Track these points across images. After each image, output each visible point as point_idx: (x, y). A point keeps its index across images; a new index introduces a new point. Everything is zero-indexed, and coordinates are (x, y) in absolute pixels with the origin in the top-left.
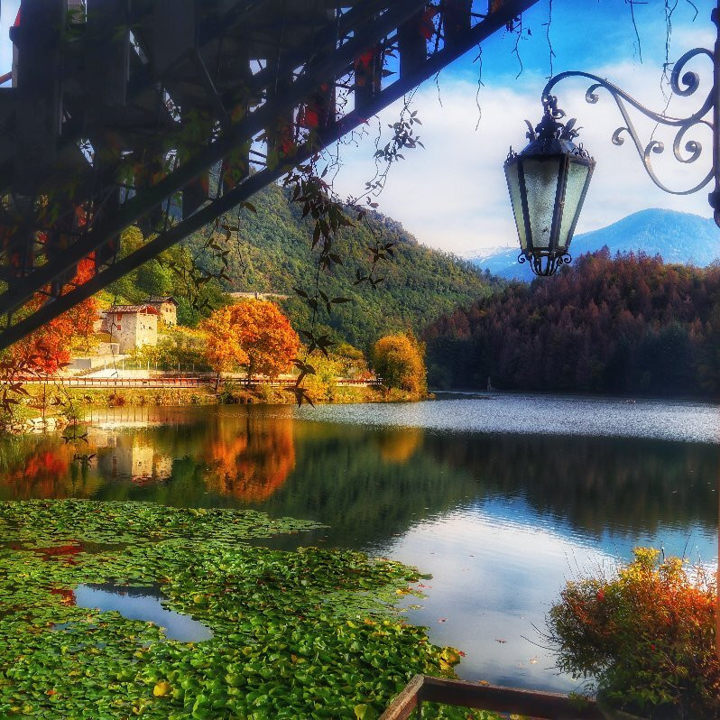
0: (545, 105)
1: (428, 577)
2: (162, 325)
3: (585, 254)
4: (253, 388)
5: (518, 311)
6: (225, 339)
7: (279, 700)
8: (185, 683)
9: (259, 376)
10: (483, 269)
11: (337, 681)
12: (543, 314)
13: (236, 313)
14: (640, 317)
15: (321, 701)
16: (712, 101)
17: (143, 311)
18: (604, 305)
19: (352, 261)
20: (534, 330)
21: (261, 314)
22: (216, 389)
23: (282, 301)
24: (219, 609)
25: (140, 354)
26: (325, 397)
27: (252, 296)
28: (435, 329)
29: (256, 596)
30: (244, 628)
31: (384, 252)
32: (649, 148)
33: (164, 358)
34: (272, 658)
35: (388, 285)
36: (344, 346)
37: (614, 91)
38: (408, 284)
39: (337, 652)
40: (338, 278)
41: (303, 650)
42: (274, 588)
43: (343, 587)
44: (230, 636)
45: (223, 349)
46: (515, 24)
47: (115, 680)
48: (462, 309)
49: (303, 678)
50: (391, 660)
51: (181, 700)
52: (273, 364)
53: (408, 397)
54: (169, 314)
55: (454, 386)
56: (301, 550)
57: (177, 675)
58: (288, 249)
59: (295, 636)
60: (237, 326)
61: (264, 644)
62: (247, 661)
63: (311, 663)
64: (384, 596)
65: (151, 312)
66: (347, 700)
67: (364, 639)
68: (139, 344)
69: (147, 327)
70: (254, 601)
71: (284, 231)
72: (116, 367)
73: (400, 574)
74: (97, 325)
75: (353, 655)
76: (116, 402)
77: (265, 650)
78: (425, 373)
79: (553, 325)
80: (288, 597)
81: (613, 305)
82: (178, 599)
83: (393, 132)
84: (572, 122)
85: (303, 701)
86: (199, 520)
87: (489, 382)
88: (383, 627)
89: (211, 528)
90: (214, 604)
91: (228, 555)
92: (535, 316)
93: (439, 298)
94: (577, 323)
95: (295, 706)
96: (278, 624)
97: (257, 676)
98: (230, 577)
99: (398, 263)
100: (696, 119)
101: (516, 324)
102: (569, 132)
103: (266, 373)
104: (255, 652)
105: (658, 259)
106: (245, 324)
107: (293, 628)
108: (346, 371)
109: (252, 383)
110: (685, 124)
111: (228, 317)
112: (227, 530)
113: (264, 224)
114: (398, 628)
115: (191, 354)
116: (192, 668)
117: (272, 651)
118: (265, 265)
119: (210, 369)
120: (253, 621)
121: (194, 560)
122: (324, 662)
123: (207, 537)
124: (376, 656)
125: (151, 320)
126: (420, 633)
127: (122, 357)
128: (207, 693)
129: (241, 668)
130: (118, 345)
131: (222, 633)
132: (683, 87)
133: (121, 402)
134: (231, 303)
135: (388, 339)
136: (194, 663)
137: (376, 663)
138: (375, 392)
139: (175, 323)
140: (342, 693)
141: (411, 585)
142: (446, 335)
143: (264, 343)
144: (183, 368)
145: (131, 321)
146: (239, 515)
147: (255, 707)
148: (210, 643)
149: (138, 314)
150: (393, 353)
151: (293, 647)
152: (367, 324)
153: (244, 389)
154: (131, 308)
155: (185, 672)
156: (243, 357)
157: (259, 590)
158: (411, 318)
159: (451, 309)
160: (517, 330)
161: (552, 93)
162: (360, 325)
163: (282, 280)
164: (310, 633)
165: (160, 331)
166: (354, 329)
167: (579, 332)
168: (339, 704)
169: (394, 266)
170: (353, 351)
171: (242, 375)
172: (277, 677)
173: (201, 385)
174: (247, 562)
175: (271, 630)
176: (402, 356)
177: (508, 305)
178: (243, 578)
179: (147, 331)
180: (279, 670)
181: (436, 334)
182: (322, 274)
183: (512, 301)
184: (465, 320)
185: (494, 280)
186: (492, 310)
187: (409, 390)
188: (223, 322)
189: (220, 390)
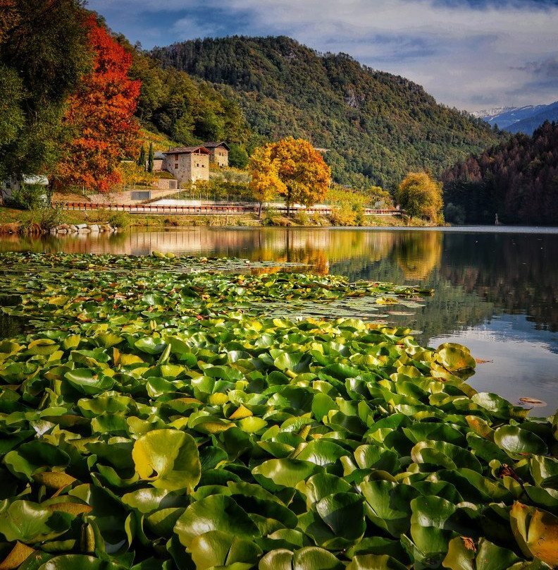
2: (214, 166)
4: (292, 216)
5: (522, 157)
9: (297, 206)
10: (492, 125)
12: (543, 159)
13: (275, 149)
17: (197, 151)
19: (380, 119)
20: (535, 172)
21: (298, 150)
22: (259, 215)
23: (322, 154)
25: (193, 187)
26: (354, 223)
28: (451, 174)
33: (215, 190)
35: (410, 138)
36: (375, 187)
38: (428, 138)
40: (369, 134)
45: (265, 181)
48: (474, 157)
52: (309, 193)
54: (222, 158)
58: (327, 110)
60: (276, 161)
65: (203, 152)
68: (194, 179)
69: (200, 165)
71: (323, 95)
72: (173, 197)
74: (157, 165)
76: (170, 225)
79: (552, 168)
87: (497, 218)
92: (537, 160)
93: (455, 150)
99: (420, 120)
101: (519, 168)
103: (302, 202)
106: (284, 159)
108: (373, 204)
109: (291, 212)
111: (269, 153)
113: (306, 90)
115: (238, 187)
118: (308, 124)
119: (254, 200)
125: (205, 159)
127: (178, 190)
130: (176, 181)
133: (175, 225)
138: (398, 220)
139: (227, 165)
142: (461, 178)
143: (300, 175)
144: (231, 199)
145: (187, 160)
149: (193, 154)
150: (414, 187)
152: (394, 172)
153: (284, 216)
154: (186, 149)
156: (282, 187)
158: (431, 166)
159: (464, 158)
160: (521, 173)
162: (388, 173)
163: (322, 136)
165: (212, 169)
166: (383, 177)
169: (416, 123)
170: (381, 191)
171: (282, 205)
173: (246, 213)
176: (421, 190)
177: (513, 152)
179: (200, 169)
181: (451, 178)
182: (355, 130)
183: (516, 148)
184: (476, 166)
185: (501, 133)
186: (500, 157)
187: (428, 219)
188: (264, 157)
189: (263, 216)
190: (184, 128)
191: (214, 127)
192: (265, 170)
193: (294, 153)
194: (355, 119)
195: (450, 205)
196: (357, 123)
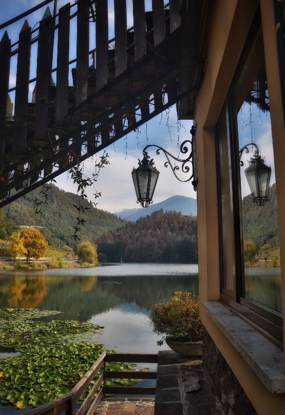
0: (144, 155)
1: (103, 328)
3: (155, 211)
4: (29, 263)
5: (131, 232)
7: (49, 373)
8: (11, 371)
9: (32, 259)
10: (118, 217)
12: (140, 233)
13: (22, 233)
14: (174, 234)
16: (191, 155)
18: (162, 230)
19: (68, 213)
20: (137, 239)
21: (33, 234)
23: (41, 229)
24: (22, 344)
26: (58, 266)
27: (28, 227)
29: (37, 339)
30: (33, 350)
31: (98, 195)
32: (175, 168)
34: (45, 359)
36: (66, 246)
37: (164, 151)
38: (90, 222)
39: (70, 355)
40: (63, 220)
41: (57, 355)
42: (44, 335)
43: (71, 333)
44: (28, 354)
45: (17, 248)
46: (136, 130)
48: (111, 232)
49: (58, 365)
50: (91, 356)
51: (10, 377)
52: (37, 253)
53: (91, 266)
55: (108, 262)
56: (53, 321)
57: (7, 369)
59: (54, 351)
60: (23, 238)
61: (41, 355)
62: (35, 361)
63: (60, 360)
64: (86, 335)
66: (76, 371)
67: (80, 350)
70: (36, 340)
73: (92, 327)
75: (76, 355)
77: (42, 357)
78: (97, 256)
79: (144, 238)
80: (49, 338)
81: (165, 230)
83: (101, 159)
84: (152, 160)
85: (59, 373)
86: (11, 312)
87: (121, 259)
88: (87, 345)
89: (16, 316)
90: (20, 343)
91: (24, 325)
92: (138, 234)
93: (102, 228)
94: (153, 237)
95: (56, 375)
96: (46, 348)
97: (40, 366)
98: (26, 332)
100: (188, 160)
101: (131, 237)
102: (152, 163)
103: (34, 257)
104: (38, 358)
105: (180, 213)
106: (26, 238)
107: (52, 349)
108: (66, 256)
109: (29, 261)
110: (185, 161)
111: (19, 235)
114: (93, 345)
115: (3, 250)
116: (13, 366)
117: (45, 357)
119: (11, 256)
120: (36, 347)
121: (10, 327)
122: (65, 359)
123: (14, 318)
124: (86, 355)
126: (101, 347)
128: (20, 374)
129: (33, 364)
131: (24, 353)
132: (184, 151)
134: (20, 229)
135: (83, 243)
136: (14, 364)
137: (85, 357)
138: (78, 264)
140: (73, 369)
141: (97, 331)
142: (105, 242)
143: (34, 245)
146: (26, 310)
147: (40, 377)
148: (20, 357)
150: (85, 248)
151: (53, 355)
153: (25, 264)
155: (10, 368)
156: (25, 251)
157: (38, 336)
158: (91, 235)
159: (106, 232)
160: (131, 240)
161: (146, 151)
164: (59, 350)
167: (153, 240)
168: (73, 372)
170: (69, 248)
171: (25, 258)
172: (47, 366)
173: (7, 263)
174: (32, 327)
175: (44, 350)
176: (88, 250)
177: (127, 230)
178: (31, 333)
180: (48, 363)
181: (101, 241)
182: (56, 218)
183: (129, 228)
184: (112, 236)
185: (122, 221)
186: (122, 232)
187: (91, 263)
188: (17, 237)
189: (15, 264)
192: (17, 243)
193: (31, 235)
194: (56, 213)
195: (100, 254)
196: (57, 215)
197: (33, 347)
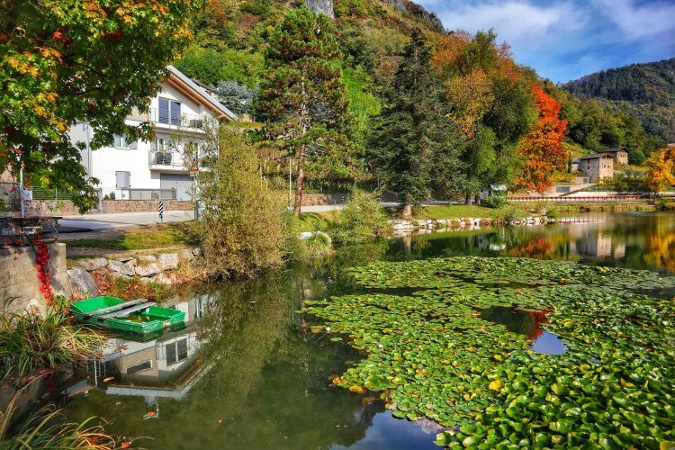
2: (617, 165)
6: (660, 170)
7: (589, 415)
8: (517, 384)
11: (658, 410)
13: (669, 153)
15: (629, 425)
17: (604, 157)
22: (654, 202)
24: (581, 334)
25: (601, 182)
29: (617, 328)
30: (594, 350)
33: (618, 184)
34: (603, 378)
41: (635, 376)
42: (638, 324)
44: (579, 355)
45: (659, 177)
47: (469, 372)
49: (622, 401)
51: (505, 397)
54: (623, 159)
57: (516, 377)
59: (636, 363)
61: (603, 365)
62: (580, 376)
63: (639, 388)
65: (609, 157)
66: (659, 432)
68: (601, 177)
69: (607, 167)
70: (614, 331)
72: (586, 190)
74: (575, 167)
76: (585, 210)
80: (645, 332)
82: (554, 322)
85: (610, 421)
89: (608, 280)
90: (579, 330)
91: (610, 298)
95: (601, 424)
96: (624, 351)
97: (581, 391)
98: (604, 312)
104: (591, 370)
107: (638, 356)
111: (663, 156)
112: (619, 282)
115: (636, 181)
116: (532, 373)
117: (606, 372)
119: (650, 190)
120: (605, 346)
121: (583, 298)
122: (651, 389)
123: (601, 285)
125: (610, 162)
127: (590, 185)
128: (530, 395)
129: (571, 381)
130: (588, 178)
131: (573, 351)
133: (588, 210)
136: (536, 370)
139: (627, 163)
140: (658, 423)
144: (630, 190)
145: (596, 163)
146: (633, 273)
147: (564, 417)
148: (559, 357)
149: (601, 159)
154: (596, 156)
155: (523, 375)
157: (622, 324)
164: (652, 363)
165: (615, 168)
168: (648, 434)
172: (597, 395)
173: (644, 200)
174: (623, 303)
175: (617, 355)
178: (614, 314)
179: (606, 169)
180: (602, 388)
188: (658, 159)
189: (657, 202)
190: (594, 139)
191: (617, 136)
197: (598, 344)
